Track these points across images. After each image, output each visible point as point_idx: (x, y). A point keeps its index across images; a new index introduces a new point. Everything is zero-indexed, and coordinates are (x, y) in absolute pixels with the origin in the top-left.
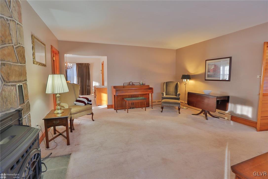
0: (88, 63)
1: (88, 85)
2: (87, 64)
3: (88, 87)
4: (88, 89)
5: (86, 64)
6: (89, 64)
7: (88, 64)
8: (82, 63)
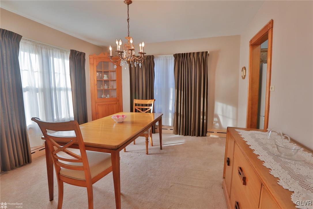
0: (205, 51)
1: (202, 110)
2: (200, 55)
3: (202, 117)
4: (201, 121)
5: (198, 53)
6: (207, 52)
7: (204, 55)
8: (187, 54)
